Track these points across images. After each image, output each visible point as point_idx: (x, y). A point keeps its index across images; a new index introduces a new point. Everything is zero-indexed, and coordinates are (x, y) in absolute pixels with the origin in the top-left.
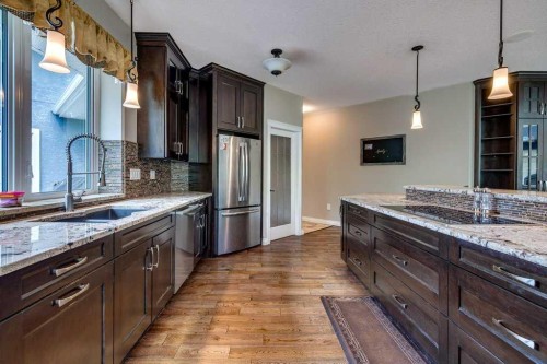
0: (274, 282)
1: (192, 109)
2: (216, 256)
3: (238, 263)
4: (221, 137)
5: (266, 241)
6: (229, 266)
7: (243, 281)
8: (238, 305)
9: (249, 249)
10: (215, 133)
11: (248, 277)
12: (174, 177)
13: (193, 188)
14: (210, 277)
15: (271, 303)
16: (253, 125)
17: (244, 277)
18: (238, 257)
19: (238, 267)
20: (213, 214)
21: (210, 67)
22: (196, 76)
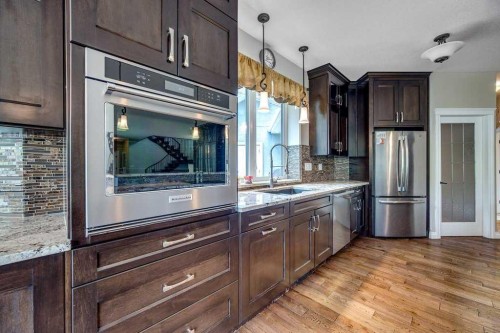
0: (437, 277)
1: (351, 114)
2: (373, 236)
3: (395, 249)
4: (378, 133)
5: (434, 235)
6: (385, 248)
7: (398, 265)
8: (390, 283)
9: (411, 238)
10: (371, 130)
11: (405, 262)
12: (337, 169)
13: (353, 177)
14: (366, 252)
15: (429, 295)
16: (416, 118)
17: (400, 261)
18: (397, 243)
19: (395, 251)
20: (370, 200)
21: (367, 76)
22: (354, 87)
